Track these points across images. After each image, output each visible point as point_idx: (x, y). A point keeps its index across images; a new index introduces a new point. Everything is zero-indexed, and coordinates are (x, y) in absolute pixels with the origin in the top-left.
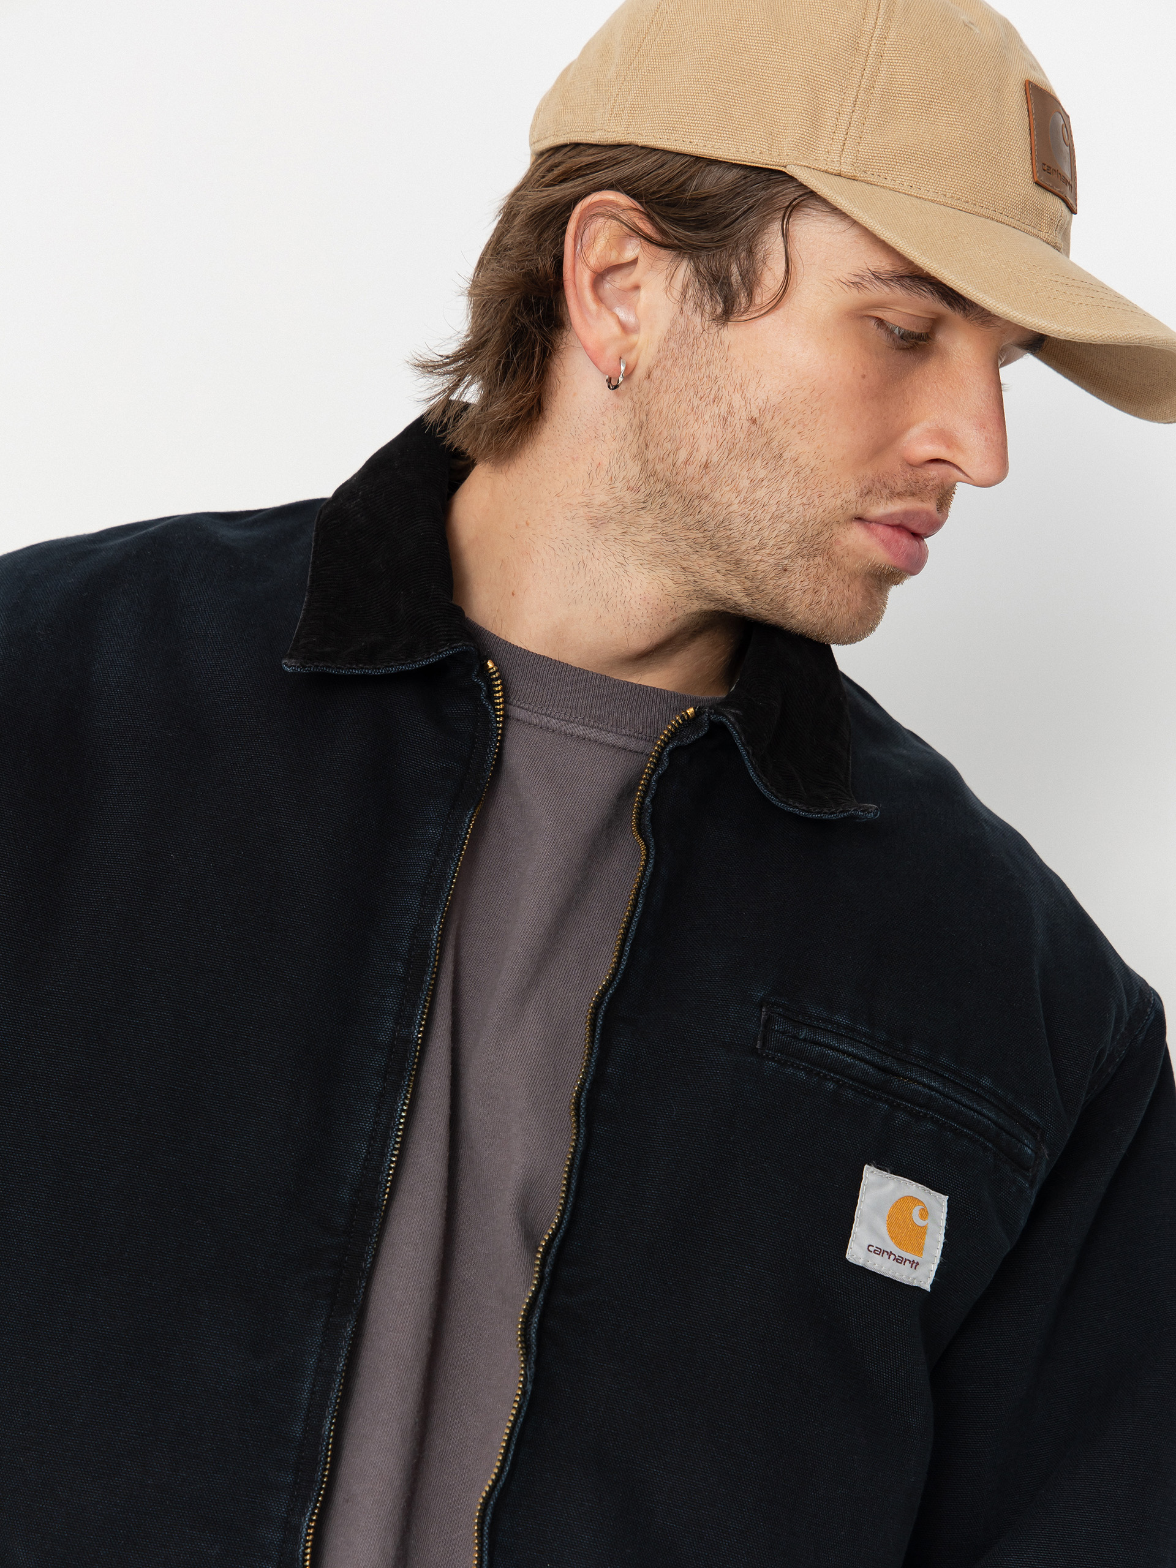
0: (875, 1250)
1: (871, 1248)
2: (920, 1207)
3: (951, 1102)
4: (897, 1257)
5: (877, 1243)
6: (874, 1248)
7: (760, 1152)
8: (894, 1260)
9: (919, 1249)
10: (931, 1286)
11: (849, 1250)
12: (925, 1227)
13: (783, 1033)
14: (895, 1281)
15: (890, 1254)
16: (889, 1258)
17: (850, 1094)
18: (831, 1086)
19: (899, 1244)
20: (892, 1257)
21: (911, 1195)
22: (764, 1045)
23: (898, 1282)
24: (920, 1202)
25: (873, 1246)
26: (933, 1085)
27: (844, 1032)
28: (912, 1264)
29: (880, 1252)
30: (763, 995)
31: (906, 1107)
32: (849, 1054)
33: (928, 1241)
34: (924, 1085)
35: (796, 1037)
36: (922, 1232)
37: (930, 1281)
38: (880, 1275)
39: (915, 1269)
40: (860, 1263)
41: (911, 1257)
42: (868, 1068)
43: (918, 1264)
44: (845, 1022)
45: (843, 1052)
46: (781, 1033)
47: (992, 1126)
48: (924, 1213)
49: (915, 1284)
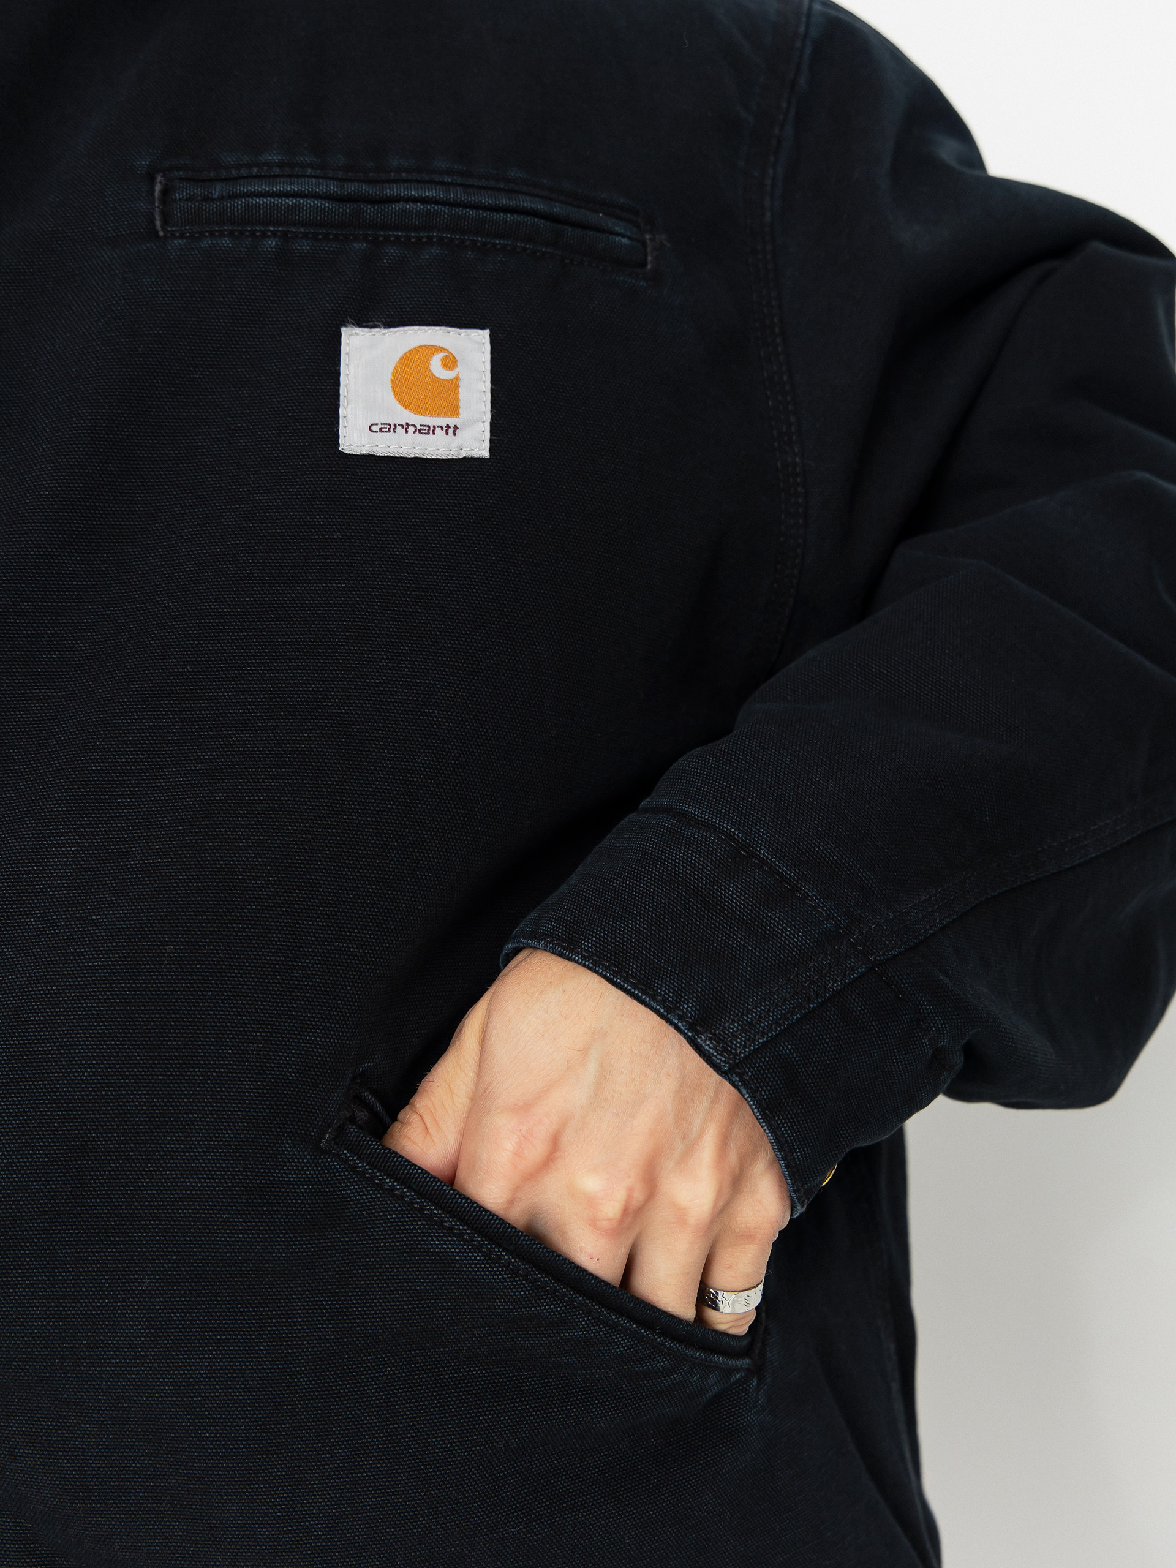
0: (381, 429)
1: (373, 428)
2: (441, 355)
3: (460, 211)
4: (419, 428)
5: (380, 419)
6: (380, 426)
7: (184, 360)
8: (414, 432)
9: (454, 409)
10: (490, 451)
11: (341, 441)
12: (457, 378)
13: (189, 199)
14: (427, 459)
15: (406, 427)
16: (407, 432)
17: (305, 246)
18: (272, 243)
19: (418, 411)
20: (411, 429)
21: (422, 344)
22: (165, 222)
23: (433, 459)
24: (439, 349)
25: (376, 424)
26: (428, 196)
27: (277, 171)
28: (447, 431)
29: (388, 428)
30: (150, 162)
31: (397, 238)
32: (287, 195)
33: (464, 395)
34: (415, 200)
35: (207, 199)
36: (454, 385)
37: (487, 444)
38: (401, 457)
39: (455, 435)
40: (364, 451)
41: (443, 421)
42: (321, 204)
43: (456, 428)
44: (276, 158)
45: (279, 195)
46: (187, 200)
47: (542, 223)
48: (450, 362)
49: (463, 454)
